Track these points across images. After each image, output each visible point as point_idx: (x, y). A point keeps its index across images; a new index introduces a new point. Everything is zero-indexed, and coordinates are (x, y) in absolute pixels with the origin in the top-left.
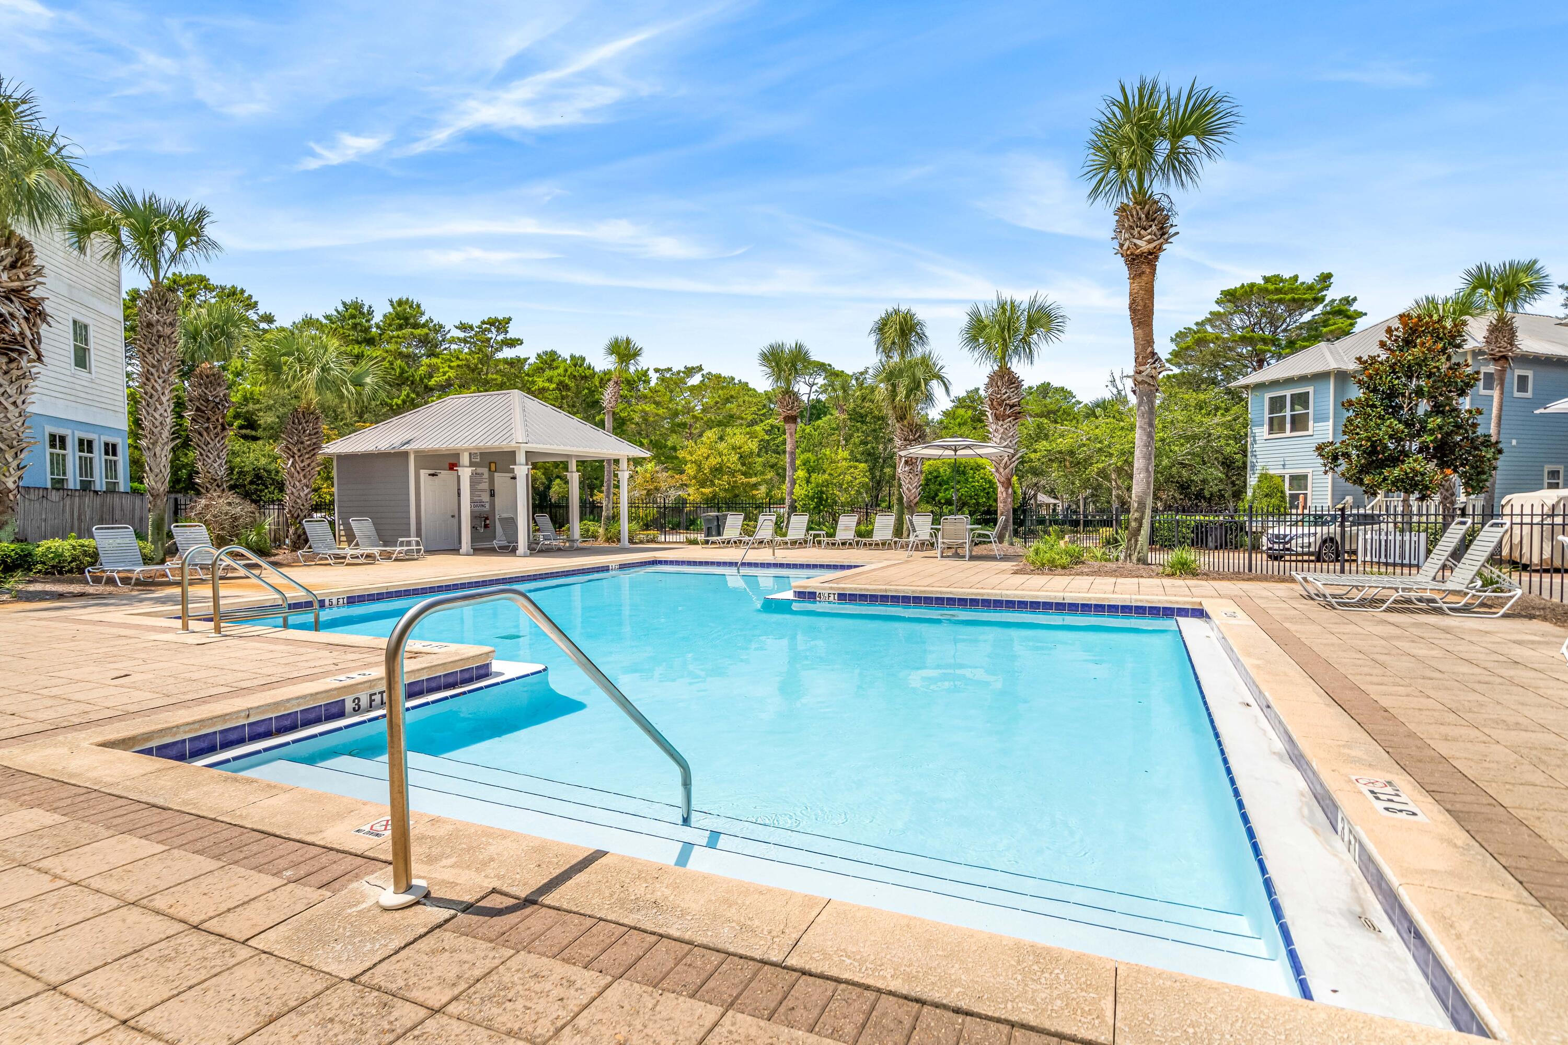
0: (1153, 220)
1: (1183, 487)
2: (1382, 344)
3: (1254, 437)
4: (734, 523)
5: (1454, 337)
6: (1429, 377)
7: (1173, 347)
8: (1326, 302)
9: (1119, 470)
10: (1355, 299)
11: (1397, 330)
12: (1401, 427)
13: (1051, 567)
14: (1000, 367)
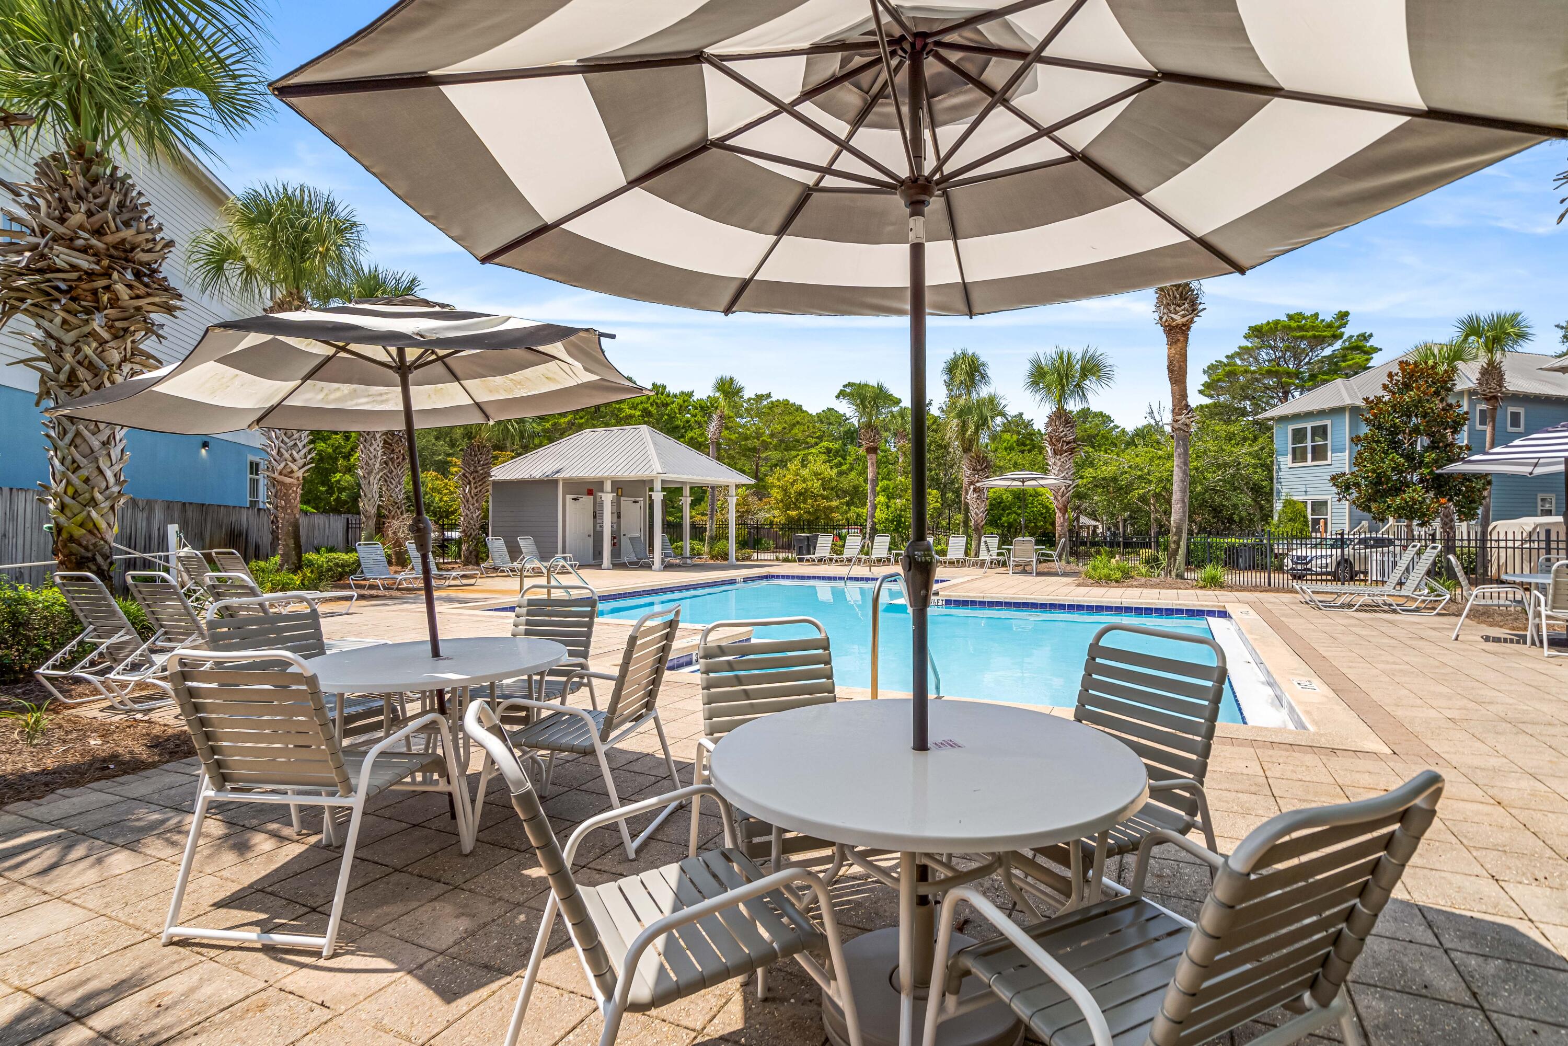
0: (1186, 299)
1: (1216, 511)
2: (1385, 387)
3: (1279, 465)
4: (824, 543)
5: (1446, 382)
6: (1424, 417)
7: (1205, 378)
8: (1345, 337)
9: (1157, 496)
10: (1371, 335)
11: (1397, 374)
12: (1402, 460)
13: (1107, 581)
14: (1058, 409)
